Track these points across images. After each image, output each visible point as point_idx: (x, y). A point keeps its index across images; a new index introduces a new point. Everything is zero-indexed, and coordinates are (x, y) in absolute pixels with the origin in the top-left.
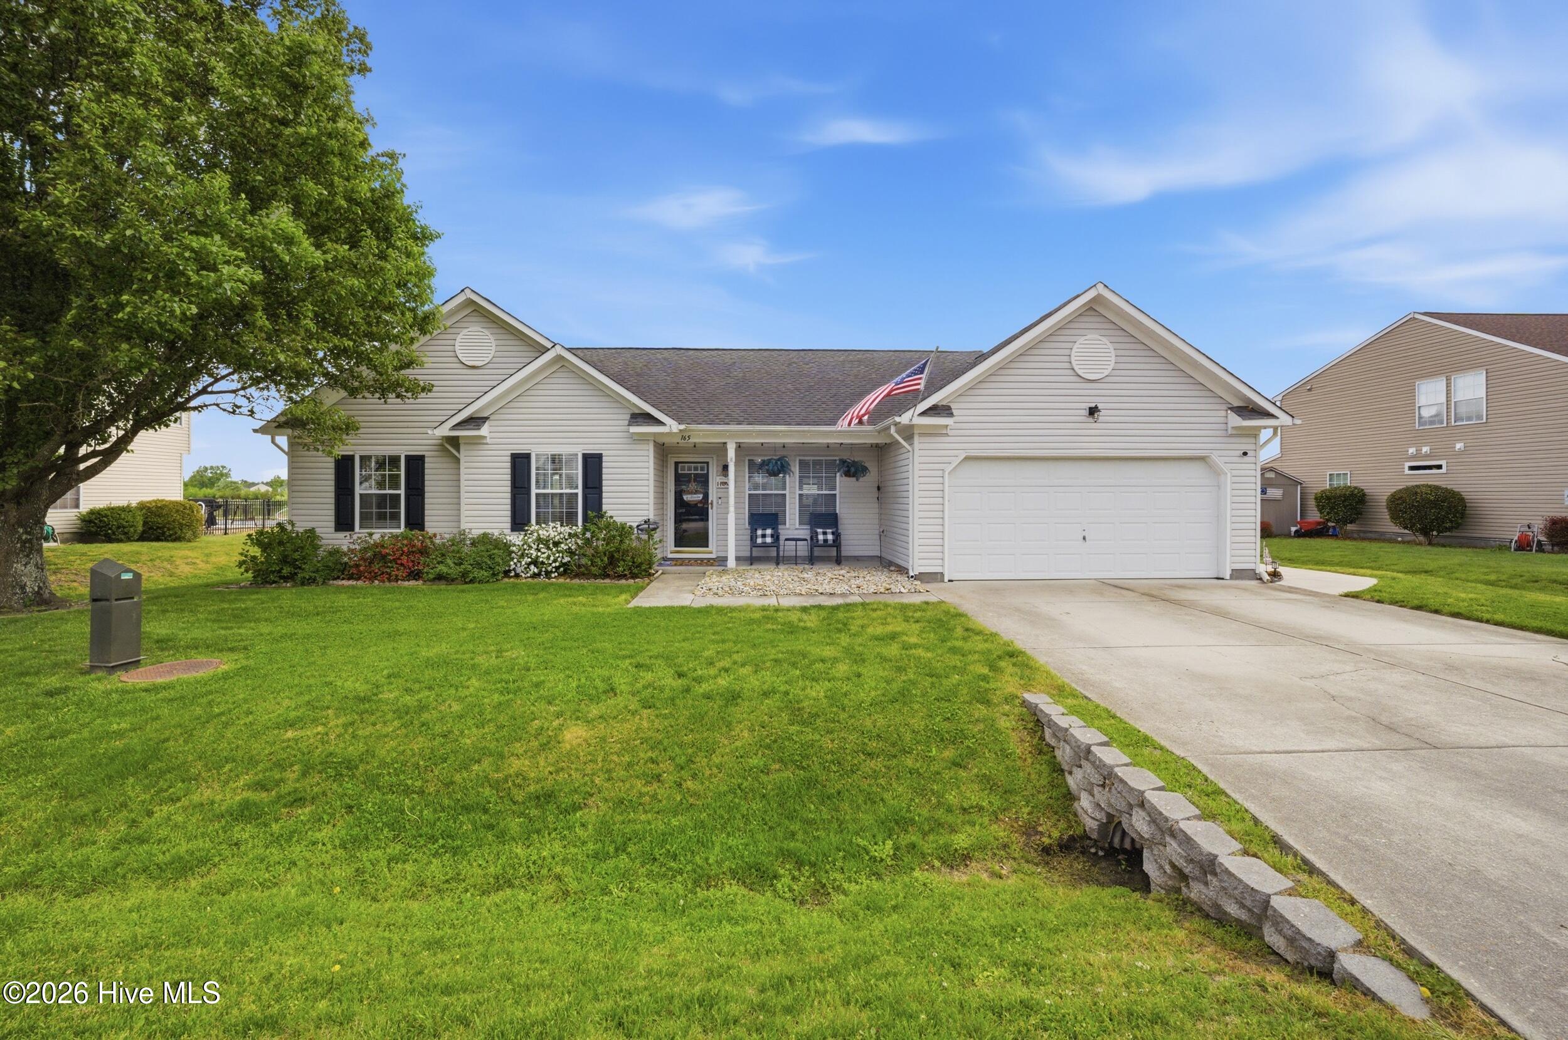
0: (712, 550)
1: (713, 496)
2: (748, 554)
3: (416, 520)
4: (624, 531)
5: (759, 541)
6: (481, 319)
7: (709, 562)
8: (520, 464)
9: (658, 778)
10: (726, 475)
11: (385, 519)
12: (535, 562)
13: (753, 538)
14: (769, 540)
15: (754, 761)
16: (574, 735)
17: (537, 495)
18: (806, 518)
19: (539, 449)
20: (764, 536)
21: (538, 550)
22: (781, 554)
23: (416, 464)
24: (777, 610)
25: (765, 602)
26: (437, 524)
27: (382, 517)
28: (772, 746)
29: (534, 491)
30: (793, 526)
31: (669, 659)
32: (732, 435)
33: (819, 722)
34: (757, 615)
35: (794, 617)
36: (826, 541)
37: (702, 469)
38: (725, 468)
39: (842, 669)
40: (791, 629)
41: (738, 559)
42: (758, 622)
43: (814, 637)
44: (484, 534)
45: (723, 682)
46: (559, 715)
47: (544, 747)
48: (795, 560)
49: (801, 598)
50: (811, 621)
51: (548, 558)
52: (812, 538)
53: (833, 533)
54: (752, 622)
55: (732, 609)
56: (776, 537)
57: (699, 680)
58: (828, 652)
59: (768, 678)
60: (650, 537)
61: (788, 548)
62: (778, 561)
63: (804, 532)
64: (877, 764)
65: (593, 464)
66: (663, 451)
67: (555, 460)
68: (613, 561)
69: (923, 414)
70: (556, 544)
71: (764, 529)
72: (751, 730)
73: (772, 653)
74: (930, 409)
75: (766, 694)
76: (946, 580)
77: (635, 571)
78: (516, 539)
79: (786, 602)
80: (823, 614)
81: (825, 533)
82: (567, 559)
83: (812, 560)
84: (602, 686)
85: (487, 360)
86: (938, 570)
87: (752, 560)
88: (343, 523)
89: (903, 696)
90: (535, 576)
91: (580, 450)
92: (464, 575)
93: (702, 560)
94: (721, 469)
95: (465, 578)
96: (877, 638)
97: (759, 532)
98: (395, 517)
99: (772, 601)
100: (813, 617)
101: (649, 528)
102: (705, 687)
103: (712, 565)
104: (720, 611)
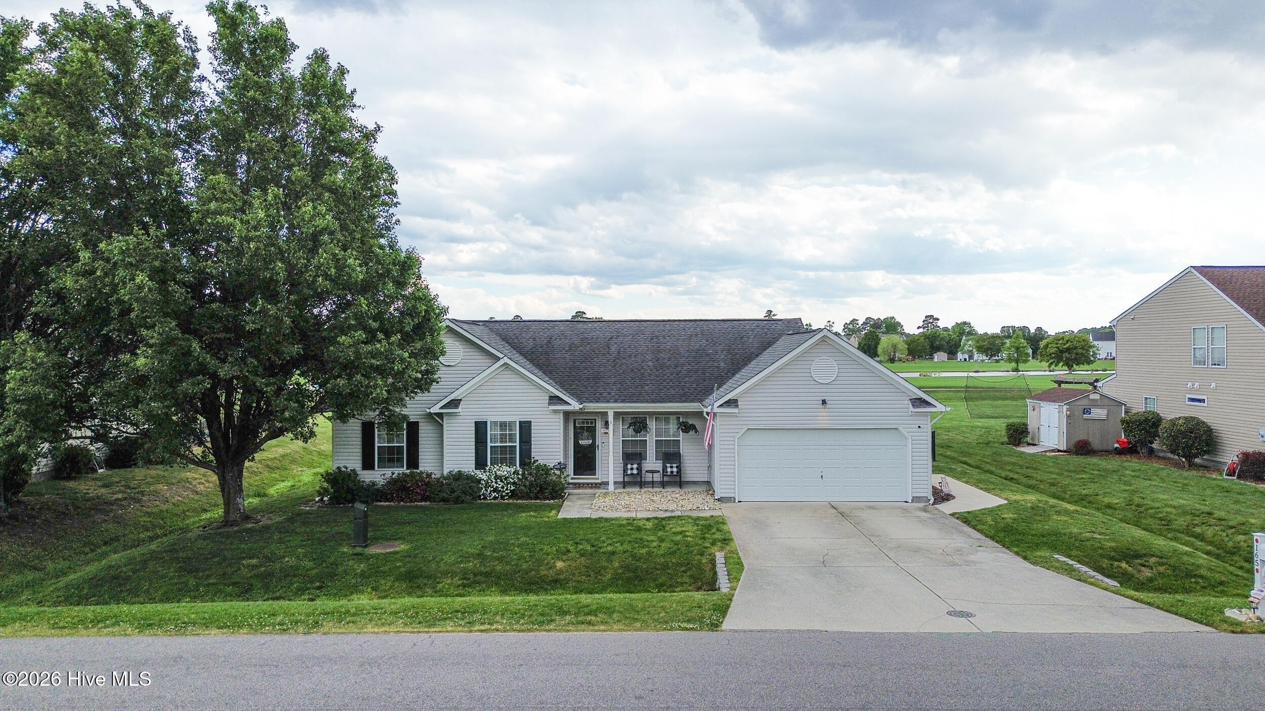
0: (599, 477)
1: (599, 441)
2: (622, 480)
3: (413, 462)
4: (546, 470)
5: (629, 472)
6: (452, 336)
7: (597, 486)
8: (480, 428)
9: (589, 576)
10: (607, 428)
11: (394, 461)
12: (495, 490)
13: (625, 470)
14: (635, 472)
15: (620, 571)
16: (560, 564)
17: (491, 447)
18: (661, 456)
19: (491, 417)
20: (632, 469)
21: (496, 483)
22: (643, 480)
23: (413, 428)
24: (634, 520)
25: (629, 515)
26: (427, 464)
27: (391, 460)
28: (627, 568)
29: (489, 445)
30: (652, 463)
31: (588, 541)
32: (611, 408)
33: (642, 560)
34: (625, 522)
35: (641, 523)
36: (672, 472)
37: (592, 423)
38: (607, 423)
39: (655, 544)
40: (639, 529)
41: (615, 483)
42: (624, 526)
43: (648, 532)
44: (459, 471)
45: (610, 548)
46: (553, 559)
47: (550, 568)
48: (653, 484)
49: (649, 512)
50: (649, 525)
51: (503, 487)
52: (663, 470)
53: (677, 467)
54: (621, 525)
55: (612, 519)
56: (639, 469)
57: (600, 548)
58: (651, 538)
59: (627, 547)
60: (562, 473)
61: (648, 477)
62: (641, 484)
63: (658, 466)
64: (658, 572)
65: (526, 428)
66: (567, 415)
67: (503, 425)
68: (542, 490)
69: (721, 406)
70: (506, 479)
71: (632, 464)
72: (619, 563)
73: (629, 539)
74: (726, 402)
75: (625, 552)
76: (737, 501)
77: (554, 494)
78: (480, 474)
79: (640, 515)
80: (656, 521)
81: (671, 467)
82: (513, 488)
83: (663, 484)
84: (565, 550)
85: (458, 361)
86: (732, 495)
87: (625, 485)
88: (368, 464)
89: (673, 553)
90: (495, 498)
91: (517, 419)
92: (457, 498)
93: (592, 484)
94: (603, 423)
95: (457, 501)
96: (674, 533)
97: (629, 466)
98: (400, 460)
99: (633, 515)
100: (651, 524)
101: (562, 467)
102: (602, 550)
103: (599, 488)
104: (606, 520)
